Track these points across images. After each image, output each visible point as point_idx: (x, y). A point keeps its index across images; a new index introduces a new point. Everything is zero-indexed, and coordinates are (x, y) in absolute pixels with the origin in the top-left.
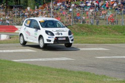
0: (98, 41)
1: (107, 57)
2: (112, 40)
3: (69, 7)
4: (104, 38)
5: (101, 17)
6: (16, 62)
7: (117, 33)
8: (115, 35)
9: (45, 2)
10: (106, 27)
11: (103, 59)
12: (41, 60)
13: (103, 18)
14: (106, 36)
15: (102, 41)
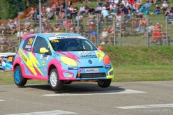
0: (129, 76)
1: (138, 107)
2: (155, 74)
3: (76, 14)
4: (140, 71)
5: (138, 30)
7: (167, 61)
8: (163, 64)
9: (27, 5)
10: (146, 50)
11: (132, 110)
13: (142, 31)
14: (145, 66)
15: (135, 77)
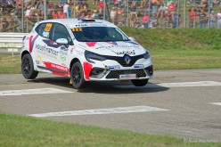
6: (40, 120)
12: (92, 112)
